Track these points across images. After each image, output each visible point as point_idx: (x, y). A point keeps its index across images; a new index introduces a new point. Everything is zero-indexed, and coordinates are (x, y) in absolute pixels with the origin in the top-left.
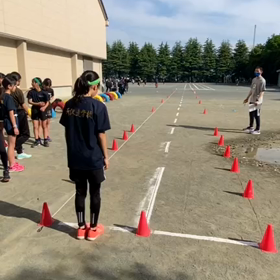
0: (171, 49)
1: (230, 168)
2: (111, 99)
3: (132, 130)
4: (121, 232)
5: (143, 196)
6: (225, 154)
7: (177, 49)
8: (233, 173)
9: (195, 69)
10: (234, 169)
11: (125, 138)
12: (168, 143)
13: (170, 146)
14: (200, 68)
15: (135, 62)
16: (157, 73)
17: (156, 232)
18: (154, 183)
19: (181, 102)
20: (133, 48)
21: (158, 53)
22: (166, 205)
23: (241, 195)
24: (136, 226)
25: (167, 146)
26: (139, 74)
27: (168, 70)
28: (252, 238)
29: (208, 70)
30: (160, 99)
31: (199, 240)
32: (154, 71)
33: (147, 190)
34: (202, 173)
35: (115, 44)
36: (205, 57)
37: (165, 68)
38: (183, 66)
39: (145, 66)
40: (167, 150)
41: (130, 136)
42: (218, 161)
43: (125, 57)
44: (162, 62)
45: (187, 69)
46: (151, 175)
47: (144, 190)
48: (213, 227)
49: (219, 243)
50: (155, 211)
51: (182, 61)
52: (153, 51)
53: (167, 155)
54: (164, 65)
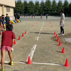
0: (40, 3)
1: (58, 44)
2: (17, 22)
3: (26, 33)
4: (22, 63)
5: (29, 53)
6: (57, 40)
7: (42, 3)
8: (59, 46)
9: (49, 11)
10: (59, 45)
11: (23, 36)
12: (38, 37)
13: (39, 38)
14: (51, 10)
15: (26, 8)
16: (35, 12)
17: (33, 63)
18: (33, 50)
19: (43, 23)
20: (25, 3)
21: (35, 4)
22: (37, 56)
23: (61, 52)
24: (27, 62)
25: (38, 38)
26: (28, 13)
27: (39, 11)
28: (62, 63)
29: (54, 11)
30: (36, 22)
31: (46, 65)
32: (34, 11)
33: (31, 52)
34: (49, 46)
35: (18, 1)
36: (53, 6)
37: (37, 10)
38: (44, 9)
39: (30, 9)
40: (38, 39)
41: (25, 35)
42: (55, 43)
43: (22, 6)
44: (36, 8)
45: (46, 11)
46: (32, 47)
47: (30, 52)
48: (51, 61)
49: (52, 65)
50: (33, 57)
51: (44, 7)
52: (33, 4)
53: (37, 41)
54: (37, 9)
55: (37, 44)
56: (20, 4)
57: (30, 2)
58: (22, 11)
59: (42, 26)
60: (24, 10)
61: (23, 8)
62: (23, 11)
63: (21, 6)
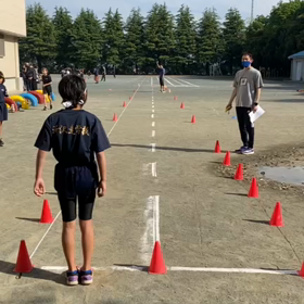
4: (128, 271)
7: (136, 21)
10: (252, 193)
12: (153, 164)
13: (157, 169)
15: (65, 40)
16: (104, 59)
18: (151, 215)
19: (153, 106)
20: (61, 17)
21: (103, 26)
25: (153, 169)
26: (73, 60)
27: (121, 55)
29: (184, 55)
32: (98, 55)
33: (144, 224)
36: (179, 34)
37: (115, 51)
39: (84, 47)
40: (154, 174)
43: (47, 32)
44: (111, 41)
47: (141, 224)
50: (164, 246)
52: (96, 24)
53: (156, 181)
54: (114, 46)
55: (160, 193)
56: (38, 22)
57: (83, 13)
58: (46, 53)
59: (153, 120)
60: (57, 50)
61: (50, 41)
62: (51, 55)
63: (41, 31)
